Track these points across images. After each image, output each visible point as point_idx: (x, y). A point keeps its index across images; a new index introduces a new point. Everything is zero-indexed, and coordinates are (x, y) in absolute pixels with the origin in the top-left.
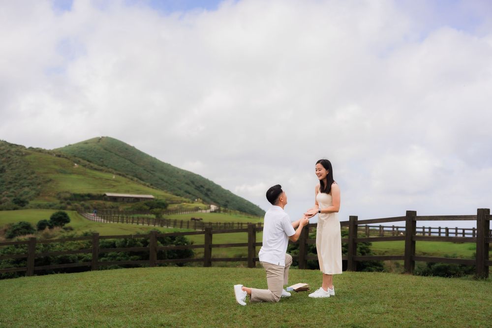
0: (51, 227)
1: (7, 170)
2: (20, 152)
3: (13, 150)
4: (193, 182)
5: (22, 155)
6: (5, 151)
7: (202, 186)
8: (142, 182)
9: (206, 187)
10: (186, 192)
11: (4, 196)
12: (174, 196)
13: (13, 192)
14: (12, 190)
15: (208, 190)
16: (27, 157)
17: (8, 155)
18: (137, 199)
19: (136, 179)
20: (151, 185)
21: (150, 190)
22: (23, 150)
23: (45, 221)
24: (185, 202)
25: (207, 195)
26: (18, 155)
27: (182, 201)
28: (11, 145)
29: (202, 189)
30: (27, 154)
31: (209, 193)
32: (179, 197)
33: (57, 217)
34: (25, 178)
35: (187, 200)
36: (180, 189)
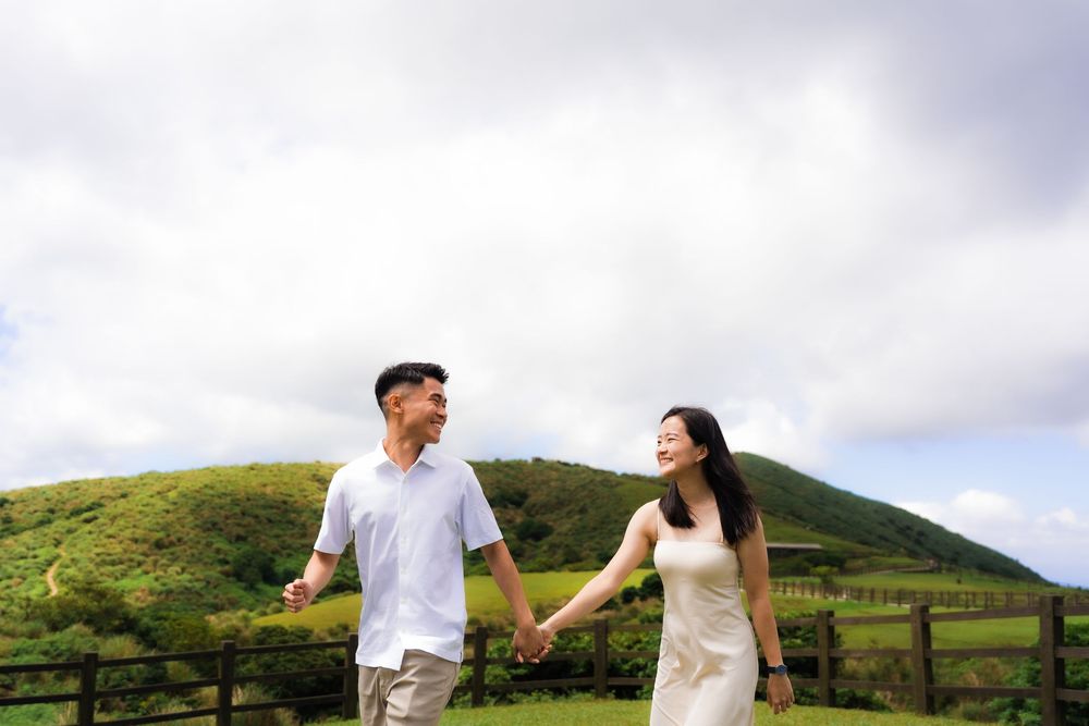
0: (643, 598)
1: (590, 510)
2: (609, 481)
3: (598, 478)
4: (892, 521)
5: (612, 487)
6: (587, 480)
7: (908, 528)
8: (801, 522)
9: (917, 529)
10: (881, 537)
11: (585, 549)
12: (859, 546)
13: (598, 543)
14: (597, 540)
15: (921, 534)
16: (619, 490)
17: (592, 487)
18: (794, 551)
19: (790, 518)
20: (818, 527)
21: (816, 535)
22: (613, 478)
23: (633, 588)
24: (877, 554)
25: (918, 542)
26: (605, 486)
27: (871, 554)
28: (596, 471)
29: (908, 532)
30: (619, 484)
31: (922, 539)
32: (865, 547)
33: (652, 581)
34: (616, 521)
35: (880, 551)
36: (870, 533)
